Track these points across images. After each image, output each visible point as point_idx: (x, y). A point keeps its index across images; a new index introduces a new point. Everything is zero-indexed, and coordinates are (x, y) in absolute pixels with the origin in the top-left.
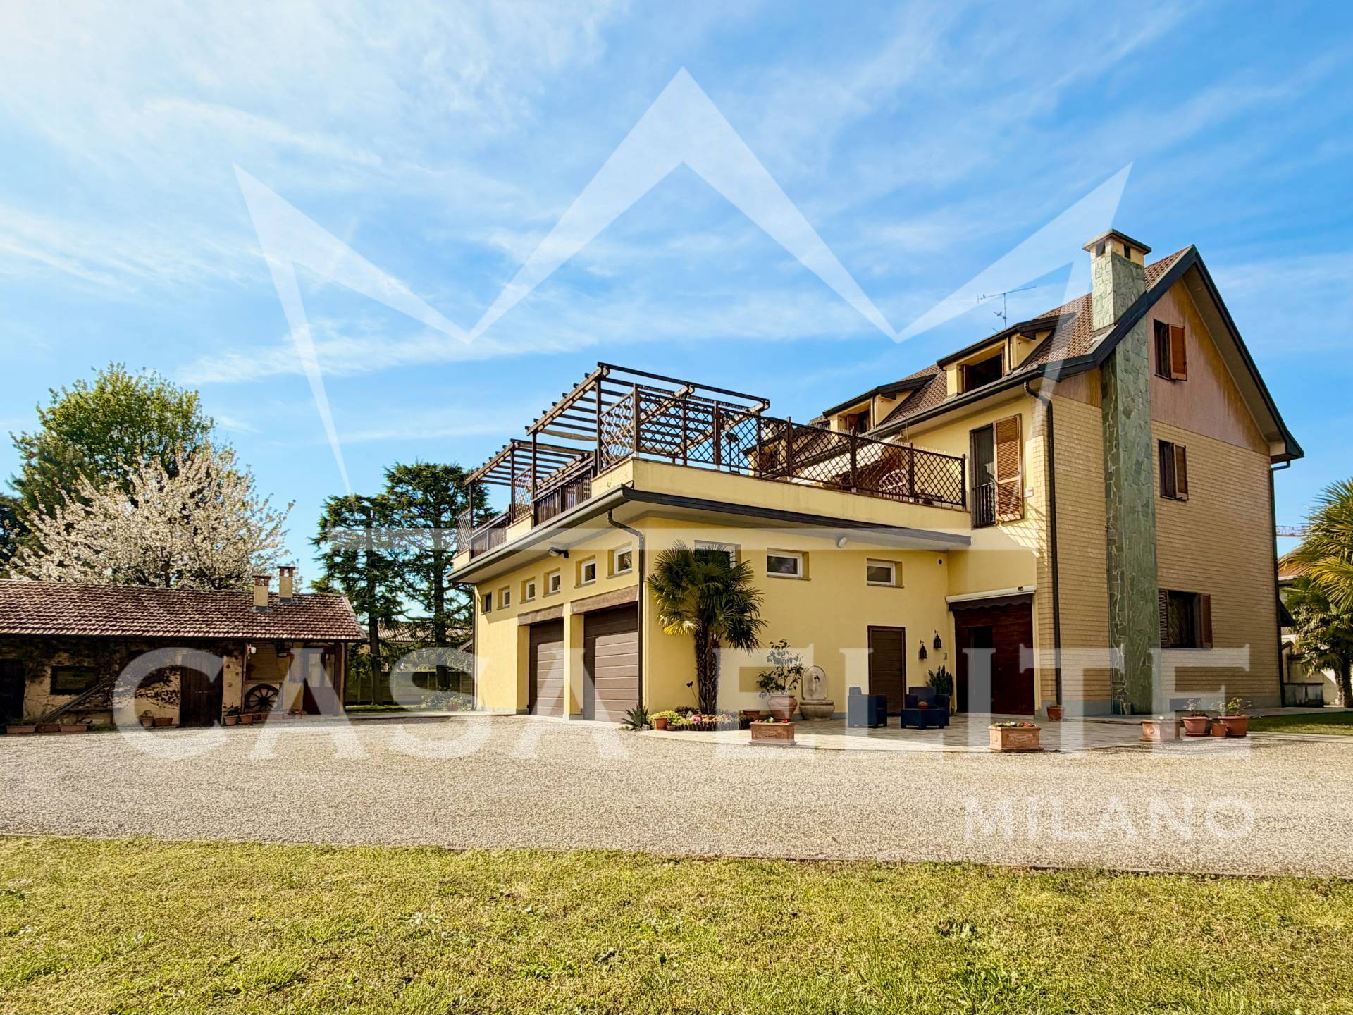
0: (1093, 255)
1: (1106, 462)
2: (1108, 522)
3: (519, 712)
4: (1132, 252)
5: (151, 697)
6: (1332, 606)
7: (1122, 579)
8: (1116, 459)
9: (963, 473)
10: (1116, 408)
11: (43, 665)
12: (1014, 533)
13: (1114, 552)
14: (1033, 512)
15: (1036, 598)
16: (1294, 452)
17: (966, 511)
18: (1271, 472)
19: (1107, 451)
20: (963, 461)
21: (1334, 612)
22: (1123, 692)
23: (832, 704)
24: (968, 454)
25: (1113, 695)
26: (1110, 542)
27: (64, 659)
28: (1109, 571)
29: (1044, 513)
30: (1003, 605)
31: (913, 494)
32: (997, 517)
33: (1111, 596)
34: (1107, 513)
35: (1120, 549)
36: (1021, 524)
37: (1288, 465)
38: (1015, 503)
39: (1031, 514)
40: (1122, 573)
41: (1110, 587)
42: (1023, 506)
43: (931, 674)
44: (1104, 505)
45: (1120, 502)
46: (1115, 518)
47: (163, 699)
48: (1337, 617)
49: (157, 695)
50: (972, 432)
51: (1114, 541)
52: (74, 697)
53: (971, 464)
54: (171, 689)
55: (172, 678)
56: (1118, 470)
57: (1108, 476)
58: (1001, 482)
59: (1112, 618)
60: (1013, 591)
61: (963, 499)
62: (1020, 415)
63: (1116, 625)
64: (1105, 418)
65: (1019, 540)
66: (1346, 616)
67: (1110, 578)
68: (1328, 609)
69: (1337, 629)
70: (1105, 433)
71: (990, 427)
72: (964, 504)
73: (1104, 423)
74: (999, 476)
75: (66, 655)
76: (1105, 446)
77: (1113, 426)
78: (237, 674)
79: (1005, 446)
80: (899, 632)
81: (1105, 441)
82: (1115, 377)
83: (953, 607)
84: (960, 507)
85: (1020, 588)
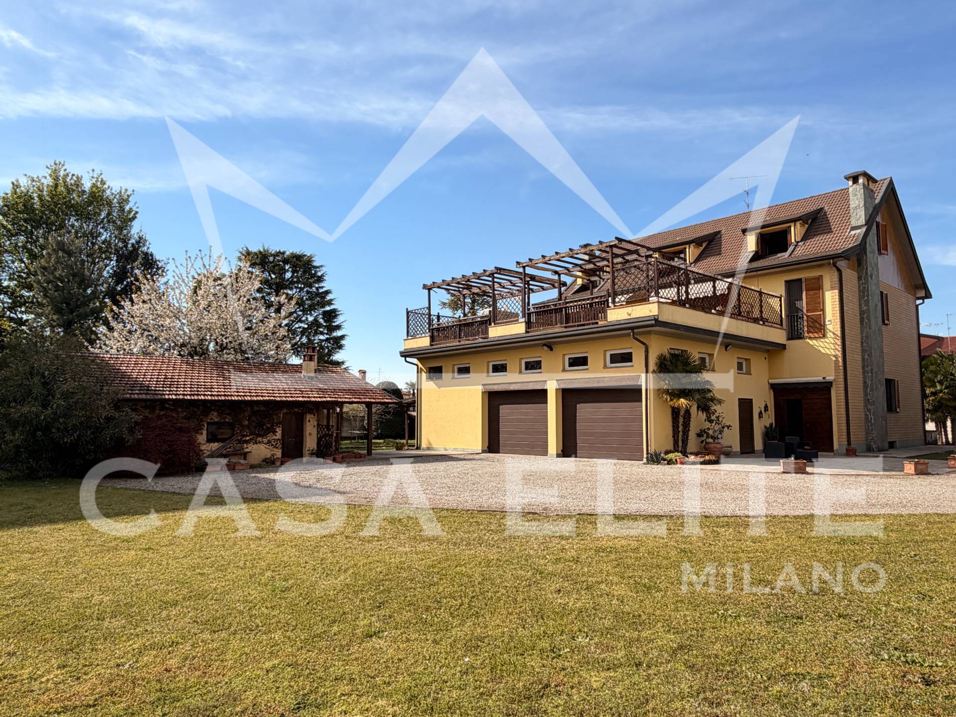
0: (850, 183)
1: (860, 305)
2: (862, 339)
3: (483, 452)
4: (870, 182)
5: (266, 444)
6: (937, 384)
7: (872, 373)
8: (867, 303)
9: (781, 305)
10: (867, 273)
11: (202, 421)
12: (817, 344)
13: (866, 357)
14: (831, 334)
15: (834, 384)
16: (928, 295)
17: (782, 329)
18: (917, 306)
19: (861, 298)
20: (780, 298)
21: (939, 388)
22: (873, 439)
23: (731, 447)
24: (784, 294)
25: (867, 440)
26: (863, 351)
27: (214, 417)
28: (863, 368)
29: (839, 335)
30: (811, 387)
31: (762, 319)
32: (806, 334)
33: (865, 382)
34: (862, 333)
35: (870, 355)
36: (822, 340)
37: (923, 303)
38: (818, 327)
39: (830, 335)
40: (872, 369)
41: (864, 378)
42: (824, 330)
43: (765, 427)
44: (859, 329)
45: (870, 329)
46: (867, 337)
47: (272, 445)
48: (941, 391)
49: (269, 442)
50: (786, 282)
51: (867, 351)
52: (221, 445)
53: (785, 300)
54: (277, 438)
55: (278, 430)
56: (868, 310)
57: (862, 313)
58: (809, 314)
59: (866, 394)
60: (819, 379)
61: (781, 321)
62: (821, 276)
63: (868, 400)
64: (859, 278)
65: (821, 349)
66: (946, 391)
67: (864, 372)
68: (936, 387)
69: (942, 398)
70: (859, 287)
71: (800, 280)
72: (782, 325)
73: (859, 281)
74: (807, 311)
75: (215, 414)
76: (860, 295)
77: (865, 284)
78: (314, 426)
79: (811, 293)
80: (750, 402)
81: (860, 292)
82: (866, 255)
83: (773, 387)
84: (779, 326)
85: (824, 378)
